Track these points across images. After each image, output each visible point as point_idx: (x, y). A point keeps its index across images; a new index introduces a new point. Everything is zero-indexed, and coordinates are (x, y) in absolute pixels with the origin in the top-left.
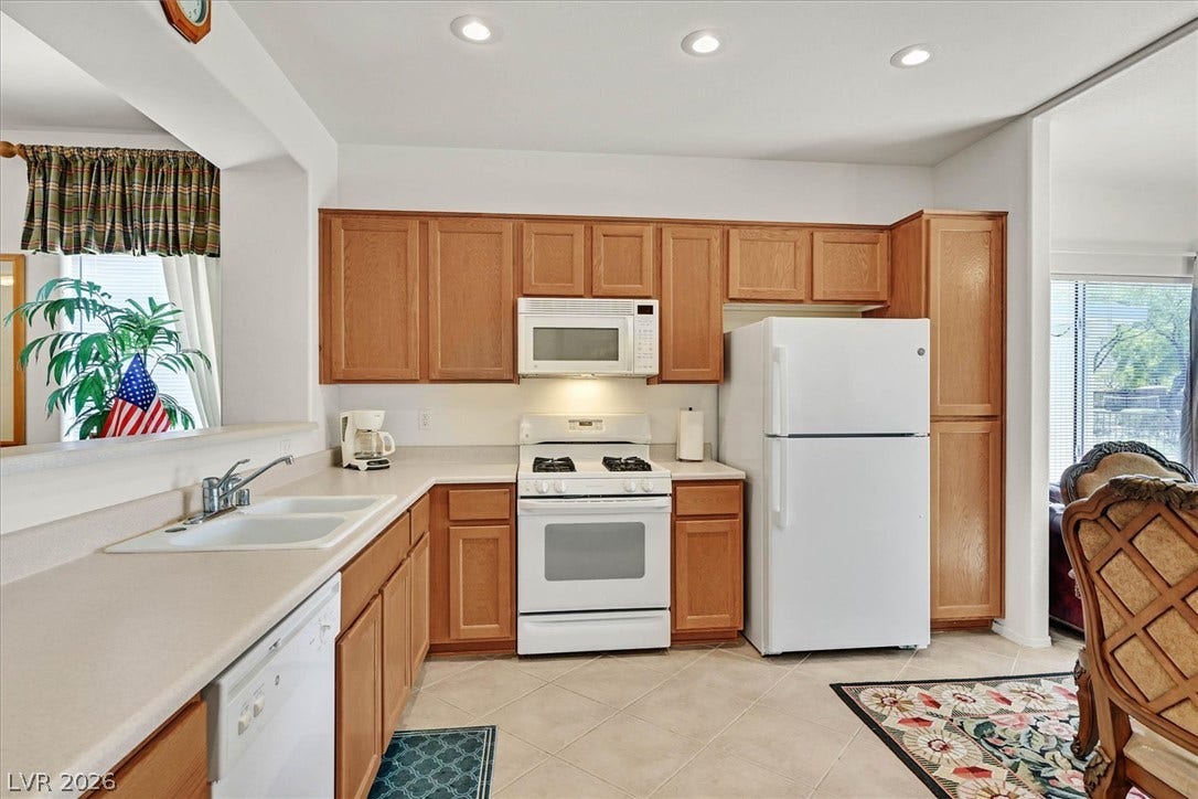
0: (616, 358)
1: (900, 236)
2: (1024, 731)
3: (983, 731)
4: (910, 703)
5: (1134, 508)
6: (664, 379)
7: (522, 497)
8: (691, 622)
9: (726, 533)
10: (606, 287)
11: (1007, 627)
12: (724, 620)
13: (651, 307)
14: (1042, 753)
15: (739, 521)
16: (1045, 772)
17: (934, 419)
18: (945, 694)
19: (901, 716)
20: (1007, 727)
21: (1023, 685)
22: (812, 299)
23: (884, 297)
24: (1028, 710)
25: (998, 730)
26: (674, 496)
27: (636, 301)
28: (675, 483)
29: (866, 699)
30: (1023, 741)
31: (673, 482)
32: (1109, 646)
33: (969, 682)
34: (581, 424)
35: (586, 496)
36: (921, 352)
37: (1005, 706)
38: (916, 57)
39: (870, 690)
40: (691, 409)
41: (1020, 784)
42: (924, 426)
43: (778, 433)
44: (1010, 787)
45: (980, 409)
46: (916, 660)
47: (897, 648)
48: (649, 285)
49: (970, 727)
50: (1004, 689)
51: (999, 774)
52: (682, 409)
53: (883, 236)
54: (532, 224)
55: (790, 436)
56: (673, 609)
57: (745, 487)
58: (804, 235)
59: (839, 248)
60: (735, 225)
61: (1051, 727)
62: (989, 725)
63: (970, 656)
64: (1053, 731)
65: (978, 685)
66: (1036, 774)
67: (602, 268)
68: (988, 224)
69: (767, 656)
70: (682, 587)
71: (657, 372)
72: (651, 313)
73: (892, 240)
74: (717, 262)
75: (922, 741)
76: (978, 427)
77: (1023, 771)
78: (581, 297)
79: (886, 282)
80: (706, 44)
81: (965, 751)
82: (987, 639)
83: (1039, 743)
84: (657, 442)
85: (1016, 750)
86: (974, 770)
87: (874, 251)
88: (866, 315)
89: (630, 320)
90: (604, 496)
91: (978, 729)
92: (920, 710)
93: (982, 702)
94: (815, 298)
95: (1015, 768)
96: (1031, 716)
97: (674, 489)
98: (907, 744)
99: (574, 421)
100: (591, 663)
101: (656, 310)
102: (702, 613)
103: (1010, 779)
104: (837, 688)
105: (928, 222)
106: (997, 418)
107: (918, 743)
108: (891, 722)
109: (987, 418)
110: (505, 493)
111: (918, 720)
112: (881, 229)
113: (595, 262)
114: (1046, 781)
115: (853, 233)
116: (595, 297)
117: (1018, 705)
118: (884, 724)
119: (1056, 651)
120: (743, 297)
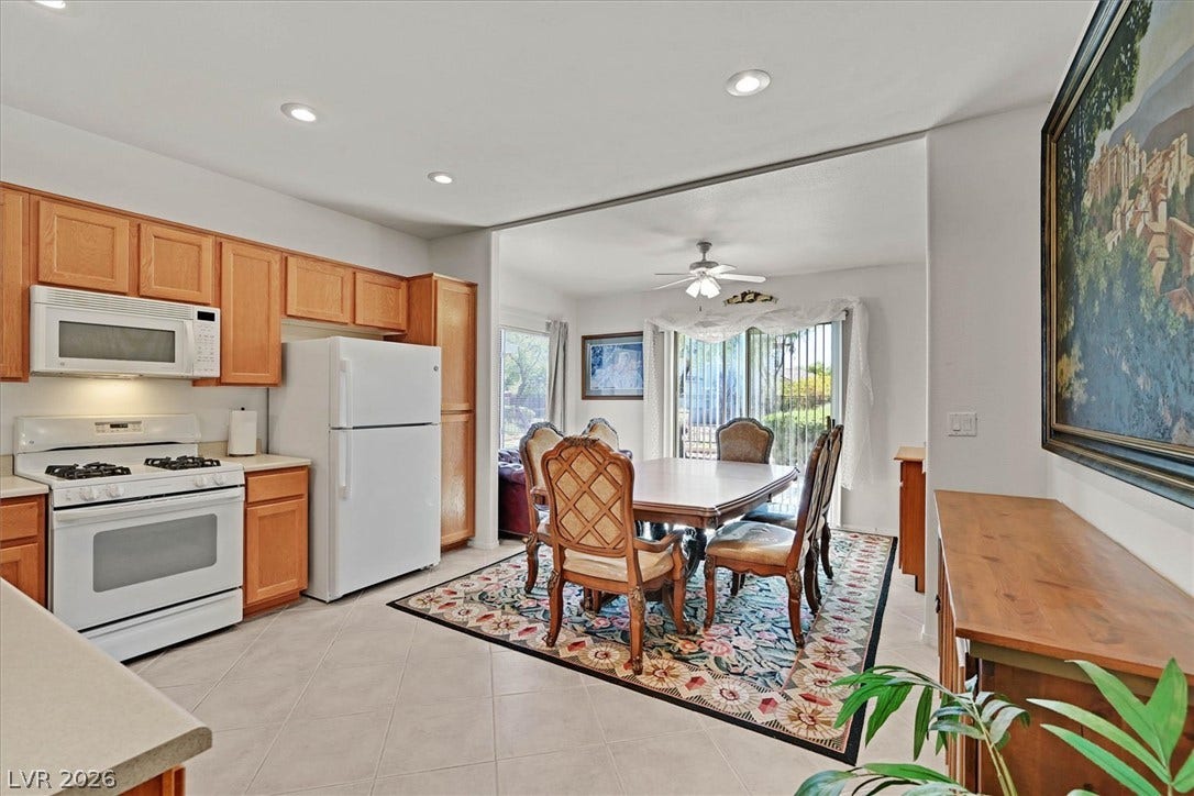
0: (172, 360)
1: (414, 288)
2: (501, 590)
3: (483, 597)
4: (440, 597)
5: (572, 450)
6: (223, 381)
7: (56, 509)
8: (261, 594)
9: (294, 511)
10: (155, 288)
11: (477, 541)
12: (290, 585)
13: (213, 315)
14: (513, 597)
15: (305, 499)
16: (516, 605)
17: (443, 413)
18: (457, 586)
19: (438, 605)
20: (493, 591)
21: (493, 569)
22: (354, 323)
23: (404, 327)
24: (500, 580)
25: (489, 594)
26: (246, 486)
27: (196, 307)
28: (247, 474)
29: (413, 604)
30: (502, 594)
31: (245, 473)
32: (559, 517)
33: (467, 576)
34: (112, 426)
35: (146, 498)
36: (436, 369)
37: (488, 582)
38: (443, 179)
39: (414, 599)
40: (243, 409)
41: (508, 614)
42: (437, 418)
43: (344, 425)
44: (505, 617)
45: (464, 406)
46: (434, 574)
47: (419, 570)
48: (208, 292)
49: (476, 598)
50: (485, 573)
51: (497, 613)
52: (232, 409)
53: (404, 284)
54: (55, 205)
55: (354, 428)
56: (245, 587)
57: (308, 472)
58: (348, 274)
59: (375, 287)
60: (293, 254)
61: (512, 584)
62: (485, 593)
63: (463, 562)
64: (513, 585)
65: (472, 576)
66: (513, 607)
67: (152, 268)
68: (466, 290)
69: (331, 602)
70: (253, 566)
71: (218, 375)
72: (213, 320)
73: (409, 287)
74: (276, 283)
75: (455, 613)
76: (462, 418)
77: (507, 607)
78: (124, 294)
79: (405, 318)
80: (303, 115)
81: (478, 609)
82: (467, 551)
83: (510, 593)
84: (205, 440)
85: (501, 600)
86: (486, 617)
87: (397, 294)
88: (387, 338)
89: (189, 324)
90: (152, 497)
91: (480, 597)
92: (447, 599)
93: (476, 584)
94: (357, 322)
95: (503, 608)
96: (501, 582)
97: (246, 480)
98: (447, 618)
99: (103, 424)
100: (155, 663)
101: (217, 317)
102: (271, 584)
103: (503, 614)
104: (392, 604)
105: (436, 281)
106: (471, 412)
107: (453, 616)
108: (434, 610)
109: (466, 412)
110: (31, 507)
111: (448, 604)
112: (402, 279)
113: (143, 262)
114: (518, 608)
115: (385, 278)
116: (142, 297)
117: (494, 580)
118: (430, 613)
119: (502, 548)
120: (299, 314)
